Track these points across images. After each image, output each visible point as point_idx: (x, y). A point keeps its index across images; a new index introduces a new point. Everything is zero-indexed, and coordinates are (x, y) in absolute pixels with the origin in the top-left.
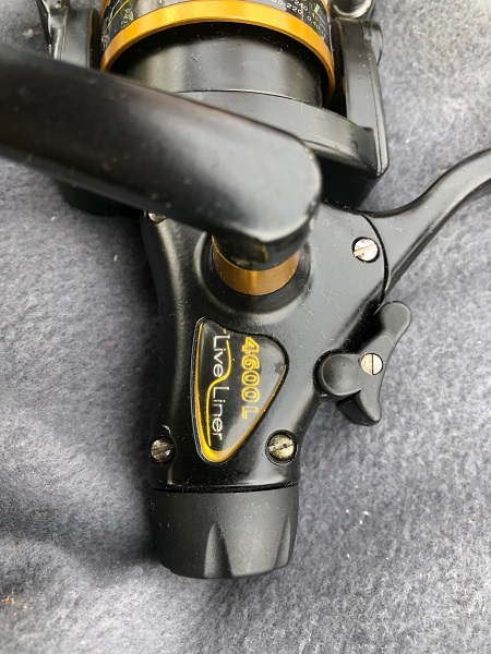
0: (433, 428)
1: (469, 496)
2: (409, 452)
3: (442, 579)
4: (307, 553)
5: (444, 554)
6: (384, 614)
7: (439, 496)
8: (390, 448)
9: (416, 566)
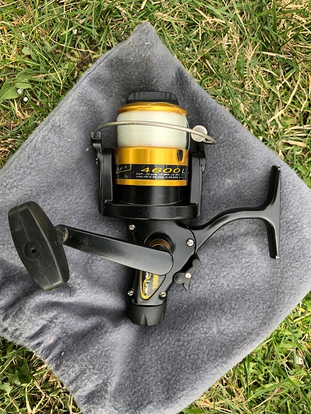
0: (207, 285)
1: (214, 304)
2: (199, 290)
3: (202, 327)
4: (168, 316)
5: (204, 321)
6: (186, 335)
7: (206, 304)
8: (194, 289)
9: (196, 323)
